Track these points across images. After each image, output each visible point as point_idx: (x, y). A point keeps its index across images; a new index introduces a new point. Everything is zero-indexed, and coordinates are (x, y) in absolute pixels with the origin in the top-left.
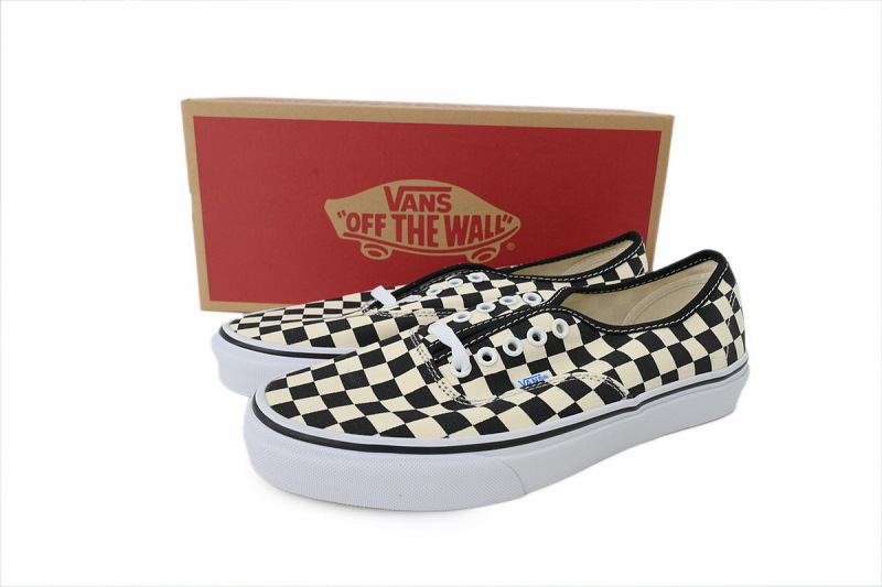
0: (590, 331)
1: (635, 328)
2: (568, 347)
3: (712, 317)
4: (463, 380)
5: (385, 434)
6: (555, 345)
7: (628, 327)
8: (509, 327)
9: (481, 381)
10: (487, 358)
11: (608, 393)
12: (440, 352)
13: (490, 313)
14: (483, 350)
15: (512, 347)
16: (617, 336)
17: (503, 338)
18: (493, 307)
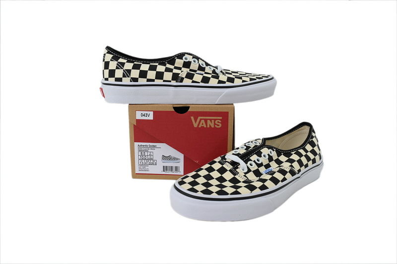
0: (279, 153)
1: (292, 150)
2: (274, 159)
3: (313, 144)
4: (246, 173)
5: (231, 194)
6: (270, 159)
7: (290, 150)
8: (255, 154)
9: (252, 173)
10: (251, 165)
11: (293, 173)
12: (235, 164)
13: (245, 149)
14: (249, 162)
15: (258, 160)
16: (288, 154)
17: (254, 157)
18: (245, 147)
